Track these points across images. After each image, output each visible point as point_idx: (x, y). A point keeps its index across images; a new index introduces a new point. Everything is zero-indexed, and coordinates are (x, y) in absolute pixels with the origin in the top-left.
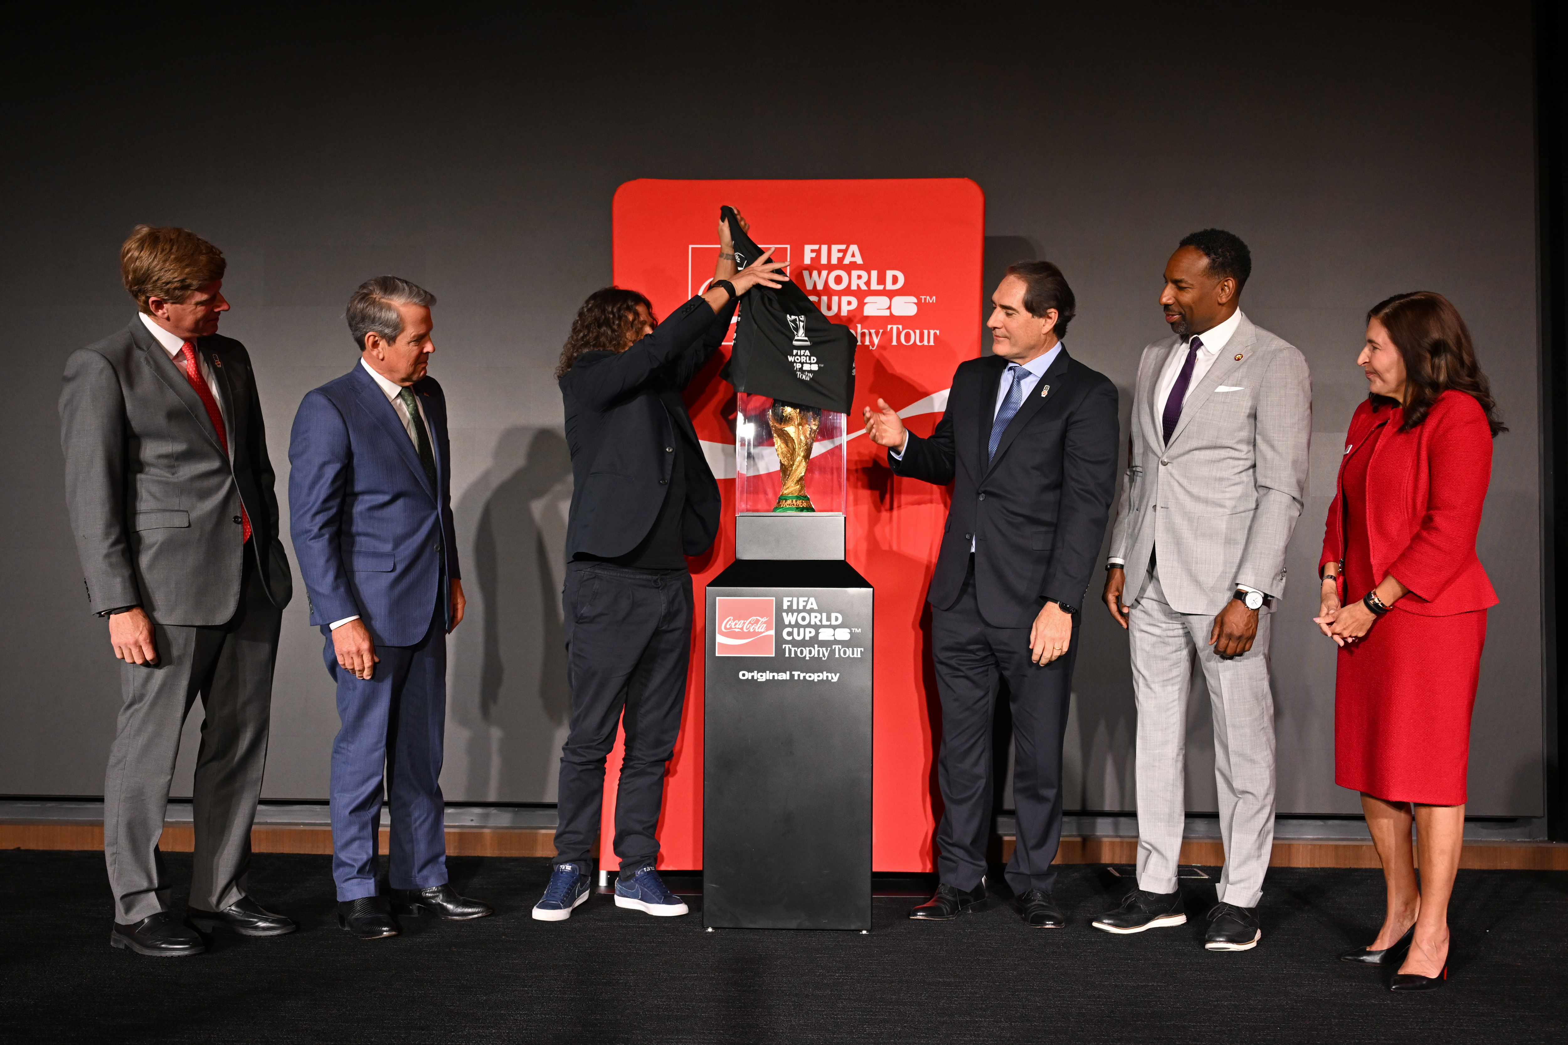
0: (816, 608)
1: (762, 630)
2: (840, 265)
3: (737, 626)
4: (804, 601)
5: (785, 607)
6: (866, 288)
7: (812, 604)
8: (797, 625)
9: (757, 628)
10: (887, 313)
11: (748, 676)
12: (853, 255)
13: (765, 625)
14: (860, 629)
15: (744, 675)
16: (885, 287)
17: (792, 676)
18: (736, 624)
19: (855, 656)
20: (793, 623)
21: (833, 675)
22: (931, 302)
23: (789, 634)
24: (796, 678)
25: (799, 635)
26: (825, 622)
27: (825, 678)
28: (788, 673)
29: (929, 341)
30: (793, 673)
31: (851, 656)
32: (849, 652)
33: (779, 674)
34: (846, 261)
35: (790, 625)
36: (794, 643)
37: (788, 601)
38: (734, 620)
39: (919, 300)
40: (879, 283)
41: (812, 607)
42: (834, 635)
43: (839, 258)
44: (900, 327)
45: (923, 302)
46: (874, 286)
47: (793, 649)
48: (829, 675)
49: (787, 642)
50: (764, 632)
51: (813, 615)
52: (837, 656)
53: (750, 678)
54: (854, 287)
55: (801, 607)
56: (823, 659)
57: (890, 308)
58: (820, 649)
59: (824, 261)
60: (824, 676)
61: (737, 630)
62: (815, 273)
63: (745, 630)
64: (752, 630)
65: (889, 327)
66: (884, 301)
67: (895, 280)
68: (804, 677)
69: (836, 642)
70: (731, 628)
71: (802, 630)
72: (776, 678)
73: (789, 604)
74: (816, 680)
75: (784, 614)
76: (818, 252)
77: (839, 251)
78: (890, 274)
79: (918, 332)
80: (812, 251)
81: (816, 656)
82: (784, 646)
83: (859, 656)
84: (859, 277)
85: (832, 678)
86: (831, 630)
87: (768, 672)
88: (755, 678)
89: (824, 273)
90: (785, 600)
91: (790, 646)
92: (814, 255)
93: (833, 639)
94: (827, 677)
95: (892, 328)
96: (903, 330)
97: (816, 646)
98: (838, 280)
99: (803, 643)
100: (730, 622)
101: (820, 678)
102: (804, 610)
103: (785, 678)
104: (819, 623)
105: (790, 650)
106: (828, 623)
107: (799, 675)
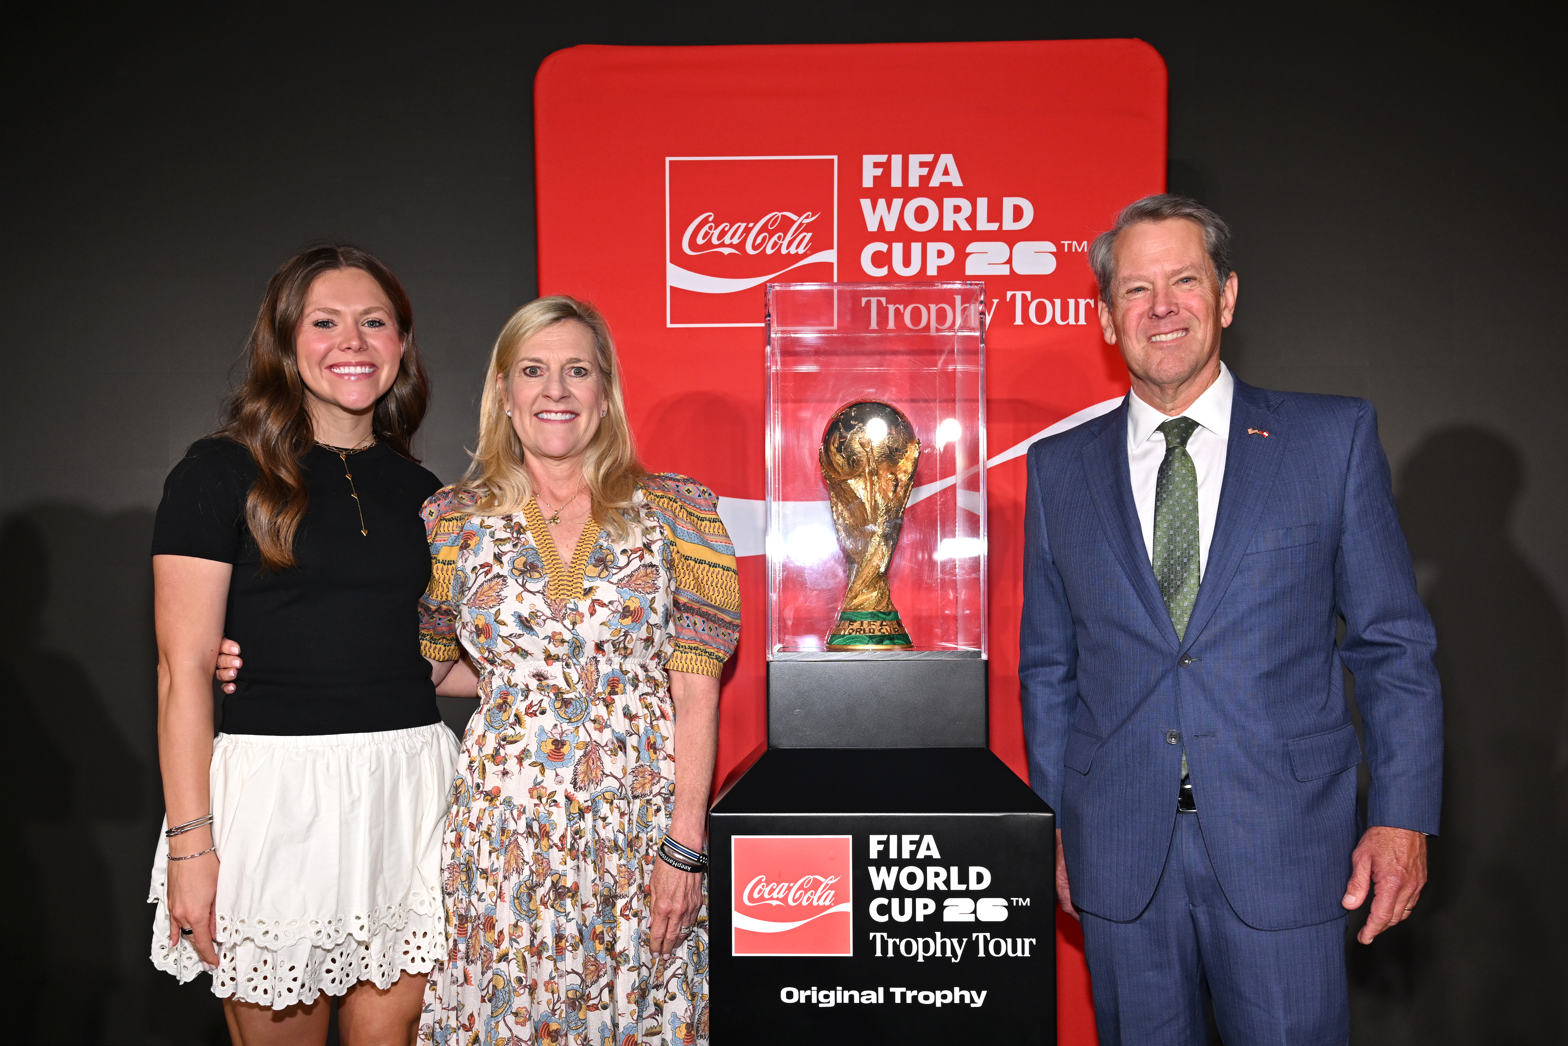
0: (936, 855)
1: (827, 903)
2: (924, 189)
3: (775, 895)
4: (912, 843)
5: (873, 855)
6: (968, 228)
7: (929, 847)
8: (899, 892)
9: (816, 898)
10: (1005, 271)
11: (799, 996)
12: (946, 172)
13: (833, 892)
14: (1028, 900)
15: (790, 995)
16: (1001, 227)
17: (889, 996)
18: (771, 891)
19: (1019, 954)
20: (890, 886)
21: (974, 993)
22: (1080, 250)
23: (884, 910)
24: (898, 1000)
25: (902, 913)
26: (955, 886)
27: (957, 1001)
28: (881, 990)
29: (1077, 319)
30: (892, 990)
31: (1010, 954)
32: (1006, 947)
33: (863, 993)
34: (935, 182)
35: (883, 892)
36: (893, 928)
37: (879, 843)
38: (768, 883)
39: (1060, 247)
40: (990, 220)
41: (928, 853)
42: (975, 912)
43: (921, 178)
44: (1028, 294)
45: (1066, 250)
46: (983, 224)
47: (891, 942)
48: (966, 993)
49: (879, 927)
50: (830, 907)
51: (931, 870)
52: (982, 954)
53: (803, 1001)
54: (948, 227)
55: (906, 855)
56: (953, 960)
57: (1009, 262)
58: (947, 941)
59: (896, 181)
60: (955, 995)
61: (774, 903)
62: (882, 202)
63: (791, 902)
64: (805, 903)
65: (1009, 294)
66: (1000, 249)
67: (1018, 213)
68: (915, 998)
69: (979, 925)
70: (762, 898)
71: (908, 902)
72: (856, 1001)
73: (881, 847)
74: (938, 1005)
75: (872, 870)
76: (886, 167)
77: (922, 165)
78: (1009, 203)
79: (1058, 302)
80: (876, 165)
81: (939, 954)
82: (872, 935)
83: (1027, 954)
84: (957, 209)
85: (972, 1001)
86: (968, 903)
87: (839, 988)
88: (814, 1001)
89: (897, 203)
90: (874, 839)
91: (885, 935)
92: (879, 172)
93: (973, 920)
94: (962, 997)
95: (1014, 296)
96: (1033, 299)
97: (938, 934)
98: (921, 214)
99: (912, 929)
100: (760, 887)
101: (948, 1000)
102: (913, 860)
103: (874, 1001)
104: (942, 887)
105: (884, 944)
106: (963, 887)
107: (903, 995)
